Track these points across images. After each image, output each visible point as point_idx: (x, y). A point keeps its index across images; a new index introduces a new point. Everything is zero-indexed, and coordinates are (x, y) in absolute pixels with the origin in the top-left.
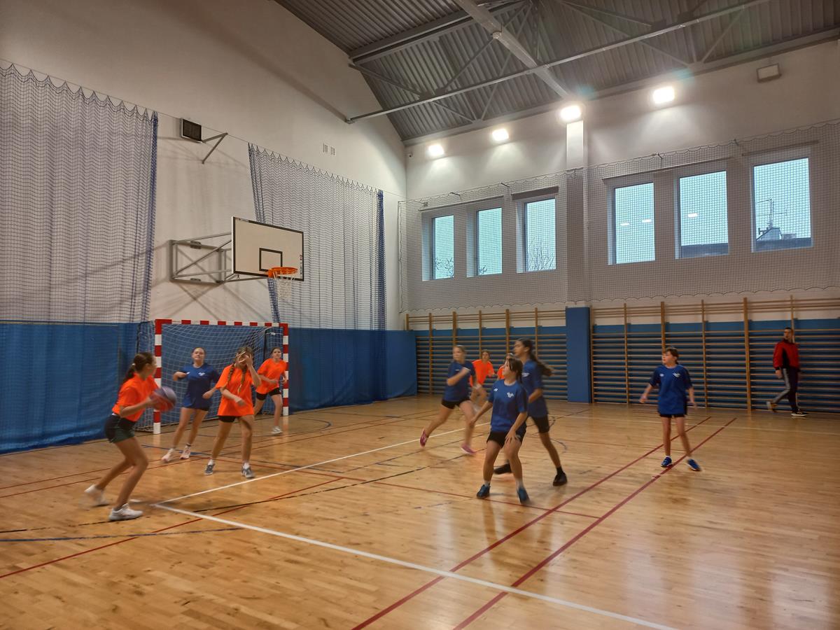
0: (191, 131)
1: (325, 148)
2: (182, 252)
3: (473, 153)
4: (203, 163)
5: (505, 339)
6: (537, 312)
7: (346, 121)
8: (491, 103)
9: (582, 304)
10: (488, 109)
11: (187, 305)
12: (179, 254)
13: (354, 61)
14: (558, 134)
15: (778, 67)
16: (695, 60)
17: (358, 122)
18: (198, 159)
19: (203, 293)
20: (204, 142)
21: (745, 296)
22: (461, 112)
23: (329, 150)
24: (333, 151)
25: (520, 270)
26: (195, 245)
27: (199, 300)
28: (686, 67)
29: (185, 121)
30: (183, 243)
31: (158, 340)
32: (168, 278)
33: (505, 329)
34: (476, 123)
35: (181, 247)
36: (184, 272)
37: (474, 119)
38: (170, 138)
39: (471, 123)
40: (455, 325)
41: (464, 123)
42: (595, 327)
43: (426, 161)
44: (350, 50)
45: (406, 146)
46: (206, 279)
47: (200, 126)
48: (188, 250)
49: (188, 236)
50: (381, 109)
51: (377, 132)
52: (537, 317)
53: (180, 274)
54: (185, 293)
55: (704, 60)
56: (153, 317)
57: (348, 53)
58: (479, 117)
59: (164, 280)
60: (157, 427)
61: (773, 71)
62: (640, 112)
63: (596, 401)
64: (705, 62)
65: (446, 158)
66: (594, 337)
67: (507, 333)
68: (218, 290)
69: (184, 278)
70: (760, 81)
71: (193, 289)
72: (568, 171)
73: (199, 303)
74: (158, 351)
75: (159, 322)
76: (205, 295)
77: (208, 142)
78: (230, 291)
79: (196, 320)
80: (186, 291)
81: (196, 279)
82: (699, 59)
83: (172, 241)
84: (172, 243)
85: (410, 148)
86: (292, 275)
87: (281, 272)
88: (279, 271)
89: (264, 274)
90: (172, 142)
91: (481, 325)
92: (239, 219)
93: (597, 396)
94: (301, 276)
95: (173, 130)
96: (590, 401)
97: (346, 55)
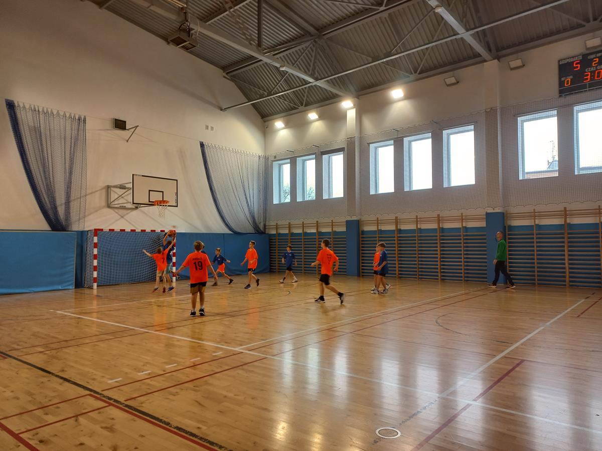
0: (120, 125)
1: (207, 127)
3: (300, 126)
4: (127, 142)
5: (315, 239)
6: (332, 222)
7: (221, 110)
8: (307, 96)
9: (354, 218)
10: (306, 99)
11: (119, 220)
12: (112, 192)
13: (227, 74)
14: (342, 117)
15: (455, 78)
16: (413, 73)
17: (228, 110)
18: (125, 140)
19: (127, 214)
20: (128, 130)
22: (293, 103)
23: (210, 128)
24: (212, 128)
25: (325, 197)
26: (122, 187)
27: (125, 217)
28: (409, 77)
29: (116, 120)
30: (116, 187)
31: (96, 240)
32: (106, 205)
33: (315, 233)
34: (301, 108)
35: (112, 189)
36: (116, 202)
37: (299, 106)
38: (108, 130)
39: (298, 108)
40: (289, 231)
41: (295, 108)
42: (363, 232)
43: (276, 131)
44: (224, 68)
45: (265, 122)
46: (130, 206)
47: (125, 122)
48: (117, 190)
49: (118, 183)
50: (247, 101)
51: (244, 115)
52: (332, 226)
53: (113, 203)
54: (116, 214)
55: (418, 72)
56: (92, 228)
57: (222, 70)
58: (302, 105)
59: (104, 207)
60: (95, 285)
61: (453, 80)
62: (388, 102)
63: (363, 275)
64: (419, 74)
65: (285, 130)
66: (363, 238)
67: (317, 235)
68: (135, 212)
69: (116, 206)
70: (448, 85)
71: (122, 212)
72: (347, 138)
73: (125, 219)
74: (96, 245)
75: (96, 230)
76: (129, 215)
77: (130, 130)
78: (144, 212)
79: (117, 228)
80: (116, 213)
81: (123, 206)
82: (415, 72)
83: (108, 186)
84: (108, 187)
85: (266, 123)
86: (168, 204)
87: (162, 203)
88: (161, 202)
89: (151, 204)
90: (109, 131)
91: (303, 230)
92: (136, 175)
93: (363, 272)
94: (176, 205)
95: (109, 125)
96: (359, 275)
97: (222, 71)
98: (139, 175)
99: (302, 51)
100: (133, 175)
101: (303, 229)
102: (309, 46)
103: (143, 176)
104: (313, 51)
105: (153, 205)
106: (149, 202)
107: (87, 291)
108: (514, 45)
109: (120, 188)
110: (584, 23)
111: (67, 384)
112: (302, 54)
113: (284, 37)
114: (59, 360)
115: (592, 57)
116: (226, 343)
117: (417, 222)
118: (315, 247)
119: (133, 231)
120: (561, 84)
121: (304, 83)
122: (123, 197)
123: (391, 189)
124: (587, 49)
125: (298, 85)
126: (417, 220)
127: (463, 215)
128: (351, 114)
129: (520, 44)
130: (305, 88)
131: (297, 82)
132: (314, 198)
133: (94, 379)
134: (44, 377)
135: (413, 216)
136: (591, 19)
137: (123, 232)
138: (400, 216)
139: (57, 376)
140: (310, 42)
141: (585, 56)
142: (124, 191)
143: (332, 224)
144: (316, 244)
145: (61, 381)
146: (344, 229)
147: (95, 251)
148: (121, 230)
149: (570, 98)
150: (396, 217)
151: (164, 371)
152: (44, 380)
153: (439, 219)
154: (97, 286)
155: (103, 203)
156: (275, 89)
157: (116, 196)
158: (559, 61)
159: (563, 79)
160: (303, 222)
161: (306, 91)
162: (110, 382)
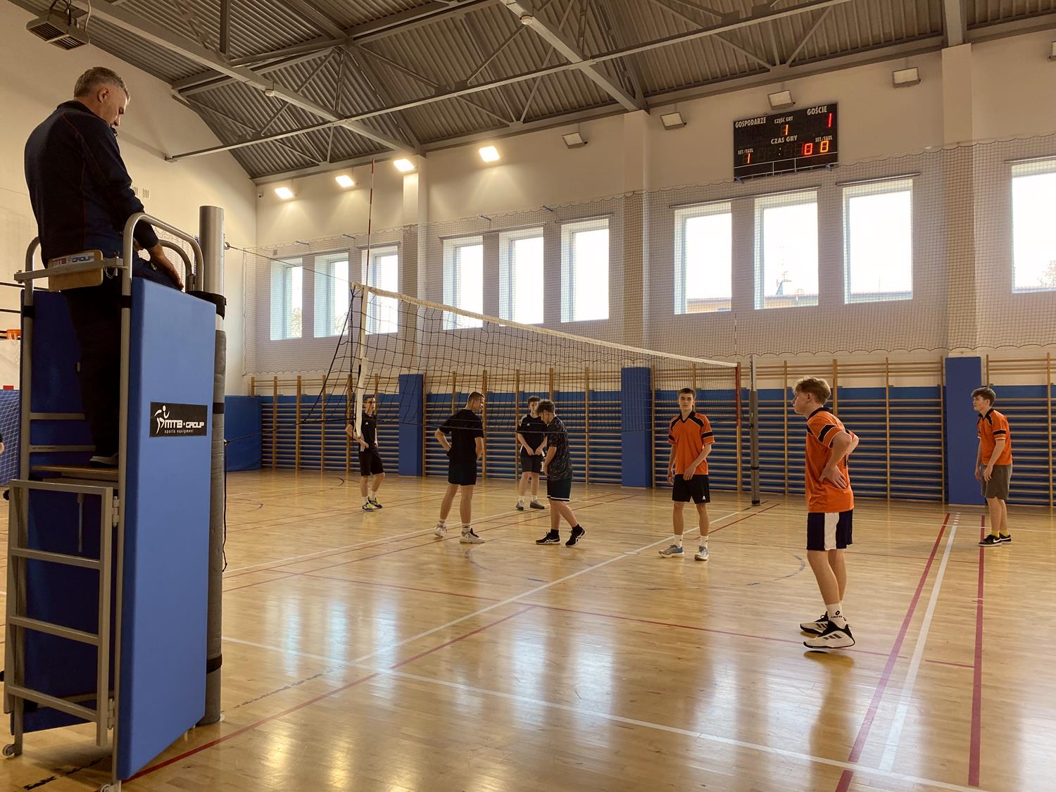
6: (376, 377)
7: (166, 159)
9: (414, 371)
13: (180, 91)
15: (581, 135)
16: (514, 119)
17: (180, 161)
22: (308, 154)
28: (506, 126)
37: (320, 161)
39: (318, 165)
42: (429, 396)
45: (257, 184)
50: (221, 144)
55: (522, 120)
57: (169, 83)
58: (325, 160)
61: (577, 139)
62: (475, 168)
63: (427, 474)
64: (524, 122)
65: (296, 202)
66: (427, 406)
70: (570, 147)
72: (404, 227)
82: (518, 118)
85: (260, 188)
93: (428, 469)
96: (420, 474)
97: (169, 86)
108: (672, 89)
110: (768, 66)
115: (781, 121)
117: (518, 380)
120: (738, 160)
121: (316, 122)
123: (478, 322)
124: (773, 108)
128: (412, 185)
129: (680, 87)
136: (778, 62)
138: (491, 369)
141: (770, 118)
143: (377, 381)
146: (395, 390)
149: (751, 185)
150: (485, 372)
153: (552, 377)
158: (735, 123)
159: (740, 152)
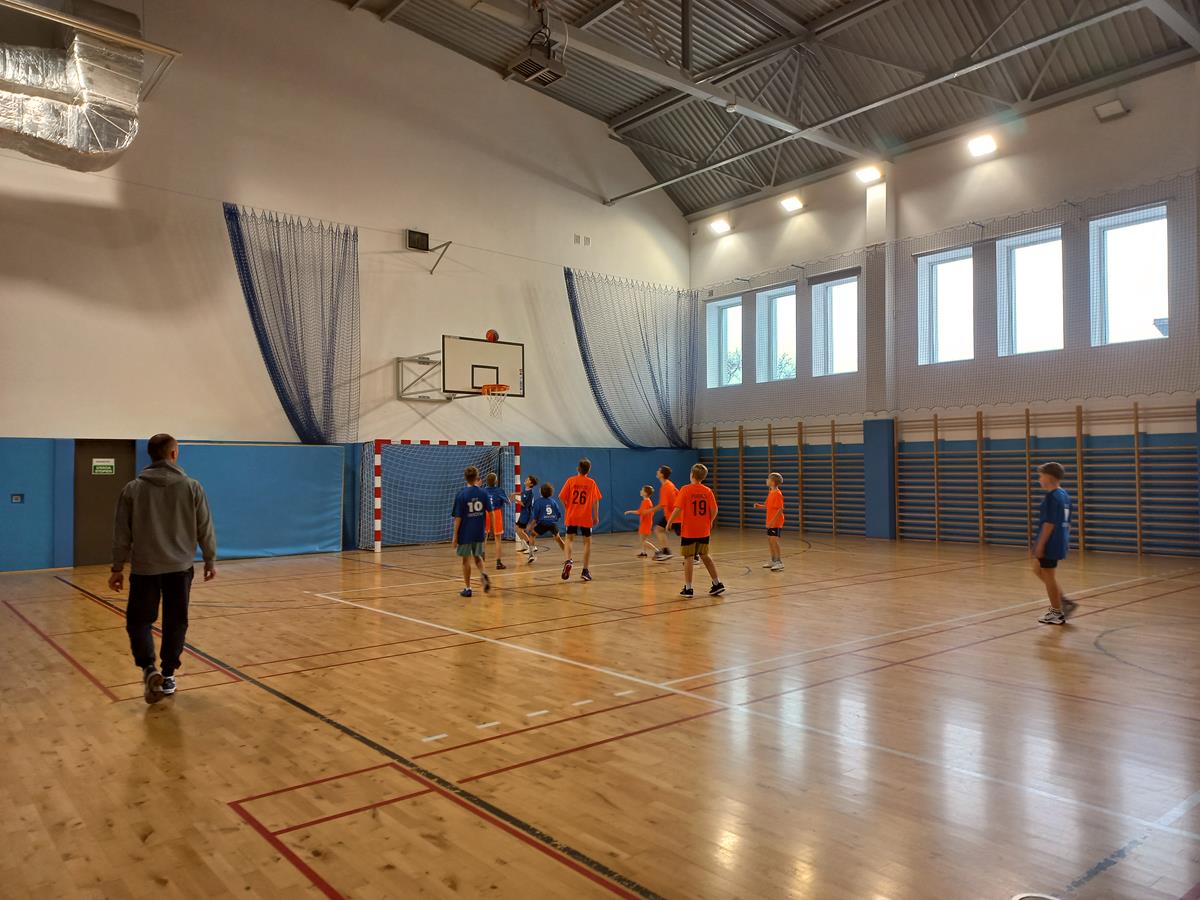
0: (418, 241)
1: (577, 239)
2: (408, 369)
3: (764, 226)
4: (431, 273)
5: (797, 459)
6: (833, 425)
7: (605, 203)
8: (780, 163)
9: (883, 416)
10: (778, 172)
11: (415, 423)
12: (404, 370)
13: (616, 129)
14: (858, 201)
15: (1121, 102)
16: (1019, 98)
17: (618, 203)
18: (427, 270)
19: (433, 411)
20: (433, 250)
21: (1078, 404)
22: (749, 179)
23: (582, 240)
24: (587, 240)
25: (817, 372)
26: (423, 361)
27: (428, 418)
28: (1009, 108)
29: (410, 232)
30: (411, 360)
31: (378, 460)
32: (396, 395)
33: (795, 447)
34: (767, 189)
35: (405, 364)
36: (412, 390)
37: (763, 186)
38: (396, 252)
39: (759, 191)
40: (741, 442)
41: (754, 191)
42: (902, 445)
43: (713, 239)
44: (609, 119)
45: (690, 222)
46: (436, 396)
47: (427, 235)
48: (415, 367)
49: (416, 352)
50: (656, 181)
51: (649, 211)
52: (833, 432)
53: (407, 392)
54: (413, 412)
55: (1030, 96)
56: (372, 438)
57: (607, 122)
58: (768, 182)
59: (390, 399)
60: (378, 545)
61: (1116, 107)
62: (960, 166)
63: (902, 537)
64: (1033, 99)
65: (732, 236)
66: (900, 457)
67: (800, 452)
68: (447, 408)
69: (412, 396)
70: (1104, 120)
71: (423, 407)
72: (868, 248)
73: (429, 422)
74: (378, 471)
75: (379, 443)
76: (435, 413)
77: (436, 251)
78: (463, 409)
79: (416, 440)
80: (414, 409)
81: (424, 397)
82: (1024, 96)
83: (398, 358)
84: (399, 361)
85: (694, 224)
86: (506, 392)
87: (496, 389)
88: (493, 388)
89: (477, 392)
90: (400, 255)
91: (770, 442)
92: (449, 337)
93: (902, 531)
94: (520, 392)
95: (398, 242)
96: (893, 537)
97: (605, 125)
98: (455, 337)
99: (772, 71)
100: (443, 336)
101: (770, 439)
102: (786, 58)
103: (461, 338)
104: (794, 70)
105: (480, 394)
106: (473, 387)
107: (363, 556)
109: (420, 363)
111: (348, 738)
112: (771, 76)
113: (732, 44)
114: (332, 689)
116: (638, 671)
117: (1028, 423)
118: (797, 477)
119: (444, 443)
121: (774, 137)
122: (423, 380)
123: (968, 354)
125: (761, 142)
126: (1028, 420)
127: (1140, 406)
128: (877, 197)
130: (776, 147)
131: (759, 135)
132: (793, 375)
133: (396, 733)
134: (307, 721)
135: (1019, 409)
137: (426, 446)
138: (988, 410)
139: (329, 722)
140: (787, 51)
142: (426, 367)
143: (833, 429)
144: (797, 471)
145: (338, 732)
146: (859, 439)
147: (378, 482)
148: (422, 442)
150: (980, 414)
151: (525, 724)
152: (308, 727)
153: (1080, 417)
154: (382, 547)
155: (390, 392)
156: (714, 154)
157: (413, 378)
160: (770, 425)
161: (778, 155)
162: (426, 740)
